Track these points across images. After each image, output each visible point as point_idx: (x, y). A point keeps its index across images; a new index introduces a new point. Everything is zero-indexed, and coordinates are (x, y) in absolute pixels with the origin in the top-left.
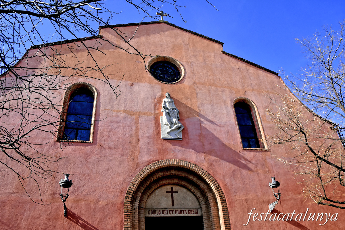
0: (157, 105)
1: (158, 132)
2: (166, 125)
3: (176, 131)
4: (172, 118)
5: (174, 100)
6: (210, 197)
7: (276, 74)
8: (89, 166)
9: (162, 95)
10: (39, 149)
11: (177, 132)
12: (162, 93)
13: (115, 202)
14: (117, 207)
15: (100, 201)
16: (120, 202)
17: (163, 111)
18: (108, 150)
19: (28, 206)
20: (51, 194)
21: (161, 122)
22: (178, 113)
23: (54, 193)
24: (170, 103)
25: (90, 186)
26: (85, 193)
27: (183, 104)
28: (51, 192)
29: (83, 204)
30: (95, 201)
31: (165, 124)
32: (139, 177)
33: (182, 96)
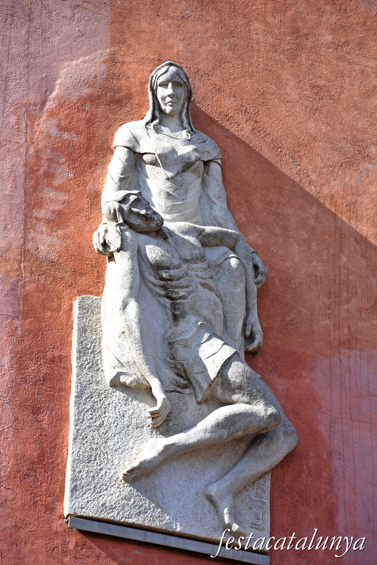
0: (49, 175)
1: (42, 455)
2: (124, 387)
3: (222, 462)
5: (223, 151)
9: (111, 76)
11: (229, 478)
12: (112, 60)
17: (115, 242)
21: (82, 352)
22: (254, 289)
24: (189, 176)
27: (313, 200)
31: (116, 384)
33: (312, 126)
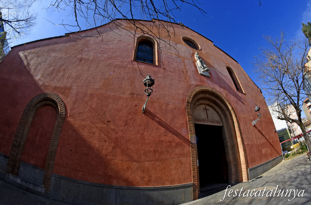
0: (192, 56)
1: (197, 70)
4: (203, 64)
6: (228, 114)
7: (237, 62)
8: (158, 79)
10: (121, 63)
11: (207, 72)
13: (180, 107)
14: (182, 111)
15: (169, 105)
16: (183, 108)
17: (198, 59)
18: (169, 73)
19: (112, 101)
20: (130, 94)
23: (132, 93)
25: (161, 93)
26: (157, 97)
28: (130, 93)
29: (157, 105)
30: (165, 104)
31: (200, 67)
32: (192, 93)
